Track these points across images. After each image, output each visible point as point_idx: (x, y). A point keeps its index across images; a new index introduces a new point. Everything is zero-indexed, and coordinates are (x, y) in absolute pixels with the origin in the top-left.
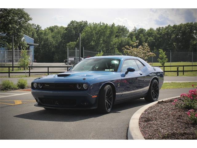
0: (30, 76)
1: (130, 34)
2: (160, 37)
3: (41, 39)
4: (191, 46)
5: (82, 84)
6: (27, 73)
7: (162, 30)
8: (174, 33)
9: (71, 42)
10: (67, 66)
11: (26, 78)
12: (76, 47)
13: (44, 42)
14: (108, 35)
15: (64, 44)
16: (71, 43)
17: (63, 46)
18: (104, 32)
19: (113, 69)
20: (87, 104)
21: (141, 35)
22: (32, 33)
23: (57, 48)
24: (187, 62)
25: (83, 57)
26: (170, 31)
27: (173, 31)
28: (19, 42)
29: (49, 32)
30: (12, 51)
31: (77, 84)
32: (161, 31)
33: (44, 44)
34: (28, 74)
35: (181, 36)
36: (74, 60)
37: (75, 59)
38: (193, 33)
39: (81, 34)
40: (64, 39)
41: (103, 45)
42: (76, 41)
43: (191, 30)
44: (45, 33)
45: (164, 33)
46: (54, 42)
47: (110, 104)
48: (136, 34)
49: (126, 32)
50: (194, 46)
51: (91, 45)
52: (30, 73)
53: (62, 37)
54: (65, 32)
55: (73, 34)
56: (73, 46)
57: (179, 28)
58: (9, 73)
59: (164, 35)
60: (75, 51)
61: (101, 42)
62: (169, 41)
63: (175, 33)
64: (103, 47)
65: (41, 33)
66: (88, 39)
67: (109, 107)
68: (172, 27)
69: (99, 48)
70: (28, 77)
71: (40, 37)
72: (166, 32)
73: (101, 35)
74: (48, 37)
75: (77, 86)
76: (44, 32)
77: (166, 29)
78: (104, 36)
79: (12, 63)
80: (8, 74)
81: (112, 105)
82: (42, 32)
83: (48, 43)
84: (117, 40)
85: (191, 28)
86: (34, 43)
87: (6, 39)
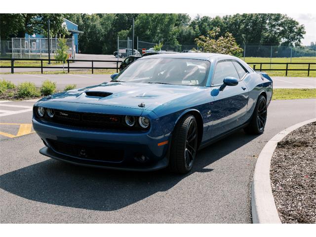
0: (69, 72)
1: (192, 23)
2: (227, 27)
3: (88, 26)
4: (262, 39)
5: (137, 117)
6: (65, 68)
7: (230, 18)
8: (243, 23)
9: (124, 30)
10: (116, 60)
11: (64, 74)
12: (128, 36)
13: (91, 29)
14: (166, 23)
15: (114, 32)
16: (122, 31)
17: (114, 35)
18: (162, 19)
19: (197, 81)
20: (146, 159)
21: (205, 24)
22: (77, 18)
23: (107, 37)
24: (258, 57)
25: (137, 49)
26: (238, 20)
27: (242, 20)
28: (59, 28)
29: (97, 18)
30: (48, 40)
31: (125, 116)
32: (228, 20)
33: (91, 32)
34: (67, 69)
35: (251, 27)
36: (125, 52)
37: (127, 51)
38: (266, 23)
39: (135, 21)
40: (115, 26)
41: (160, 35)
42: (129, 29)
43: (263, 20)
44: (92, 19)
45: (232, 22)
46: (103, 31)
47: (193, 152)
48: (199, 22)
49: (187, 20)
50: (265, 39)
51: (147, 35)
52: (68, 68)
53: (112, 24)
54: (116, 18)
55: (125, 20)
56: (125, 35)
57: (250, 16)
58: (42, 67)
59: (231, 25)
60: (127, 42)
61: (159, 31)
62: (237, 31)
63: (245, 22)
64: (160, 38)
65: (88, 19)
66: (143, 27)
67: (191, 159)
68: (241, 15)
69: (156, 38)
70: (66, 73)
71: (86, 24)
72: (234, 21)
73: (158, 22)
74: (96, 23)
75: (127, 121)
76: (91, 17)
77: (234, 18)
78: (162, 24)
79: (48, 54)
80: (41, 69)
81: (194, 154)
82: (89, 17)
83: (96, 31)
84: (177, 29)
85: (264, 17)
86: (78, 30)
87: (43, 24)
